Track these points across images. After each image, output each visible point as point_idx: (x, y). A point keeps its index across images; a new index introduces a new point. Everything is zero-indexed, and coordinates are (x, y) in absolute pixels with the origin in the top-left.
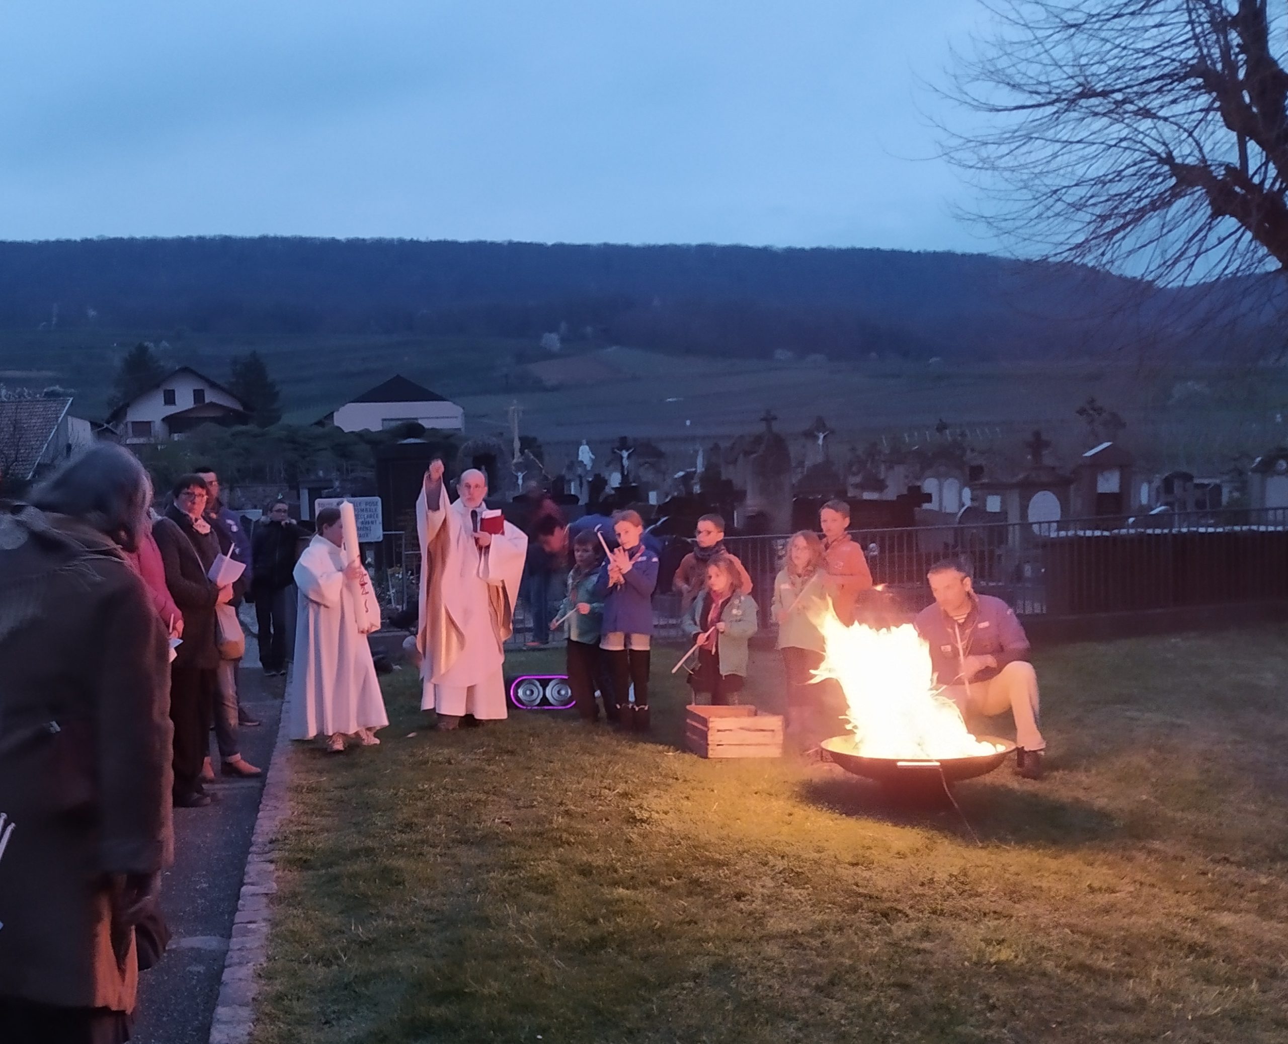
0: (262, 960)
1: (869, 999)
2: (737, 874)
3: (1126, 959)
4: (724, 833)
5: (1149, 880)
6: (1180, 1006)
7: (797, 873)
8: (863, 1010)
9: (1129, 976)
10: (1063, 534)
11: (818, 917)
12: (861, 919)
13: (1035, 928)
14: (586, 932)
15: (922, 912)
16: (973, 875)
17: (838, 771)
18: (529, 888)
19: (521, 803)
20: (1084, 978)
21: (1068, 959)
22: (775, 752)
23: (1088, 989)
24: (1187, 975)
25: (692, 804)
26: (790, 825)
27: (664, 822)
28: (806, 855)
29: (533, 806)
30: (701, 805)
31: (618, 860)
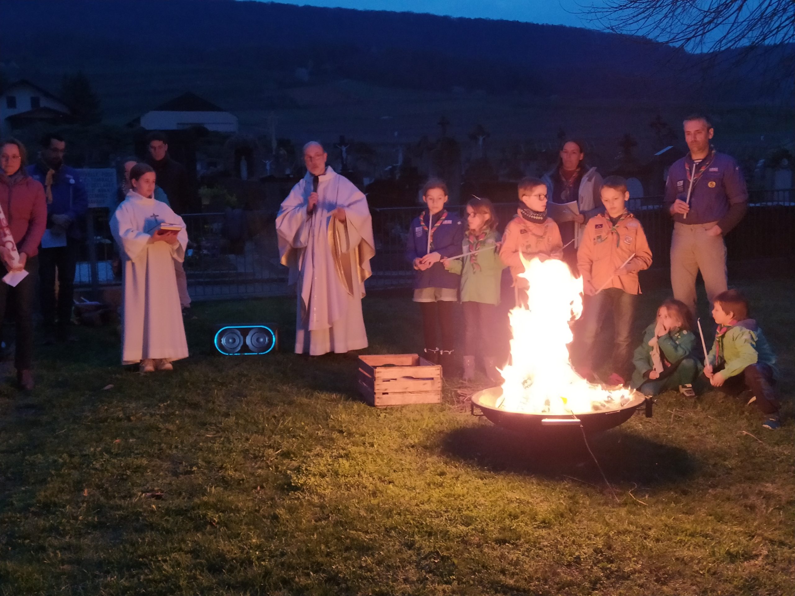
22: (434, 398)
25: (351, 464)
26: (440, 488)
27: (318, 488)
28: (454, 530)
29: (192, 472)
30: (358, 465)
31: (259, 547)
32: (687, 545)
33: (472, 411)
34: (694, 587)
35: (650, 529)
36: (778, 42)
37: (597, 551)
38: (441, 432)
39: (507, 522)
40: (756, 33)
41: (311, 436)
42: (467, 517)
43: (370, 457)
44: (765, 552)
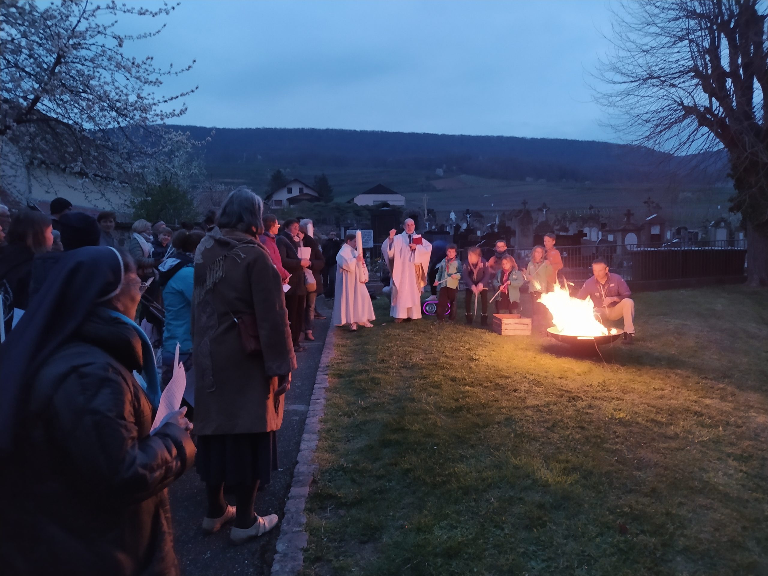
0: (322, 415)
1: (568, 433)
2: (514, 381)
3: (670, 417)
4: (509, 365)
5: (677, 386)
6: (692, 436)
7: (538, 381)
8: (566, 438)
9: (671, 424)
10: (639, 249)
11: (547, 399)
12: (564, 399)
13: (634, 405)
14: (454, 404)
15: (588, 397)
16: (608, 382)
17: (554, 341)
18: (431, 386)
19: (427, 352)
20: (653, 425)
21: (647, 417)
22: (528, 333)
23: (656, 430)
24: (694, 424)
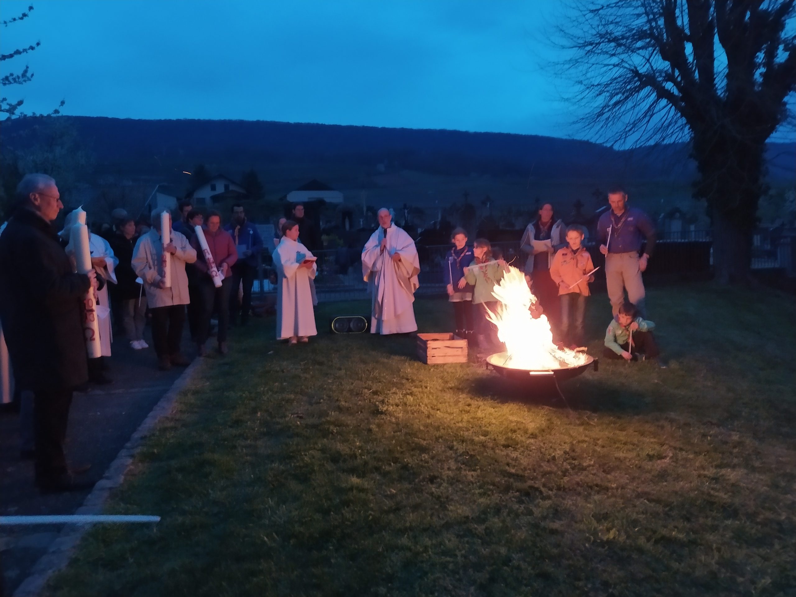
19: (313, 401)
22: (463, 360)
25: (414, 398)
26: (468, 413)
27: (395, 413)
28: (477, 439)
29: (320, 403)
30: (418, 399)
31: (360, 448)
32: (622, 450)
33: (487, 367)
34: (627, 476)
35: (599, 440)
36: (672, 141)
37: (566, 453)
38: (468, 380)
39: (510, 434)
40: (658, 137)
41: (390, 382)
42: (485, 431)
43: (425, 395)
44: (671, 455)
